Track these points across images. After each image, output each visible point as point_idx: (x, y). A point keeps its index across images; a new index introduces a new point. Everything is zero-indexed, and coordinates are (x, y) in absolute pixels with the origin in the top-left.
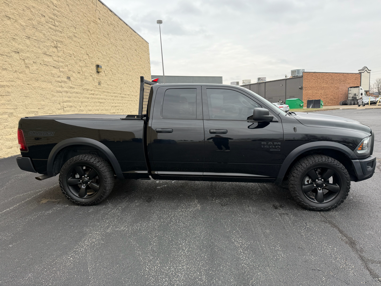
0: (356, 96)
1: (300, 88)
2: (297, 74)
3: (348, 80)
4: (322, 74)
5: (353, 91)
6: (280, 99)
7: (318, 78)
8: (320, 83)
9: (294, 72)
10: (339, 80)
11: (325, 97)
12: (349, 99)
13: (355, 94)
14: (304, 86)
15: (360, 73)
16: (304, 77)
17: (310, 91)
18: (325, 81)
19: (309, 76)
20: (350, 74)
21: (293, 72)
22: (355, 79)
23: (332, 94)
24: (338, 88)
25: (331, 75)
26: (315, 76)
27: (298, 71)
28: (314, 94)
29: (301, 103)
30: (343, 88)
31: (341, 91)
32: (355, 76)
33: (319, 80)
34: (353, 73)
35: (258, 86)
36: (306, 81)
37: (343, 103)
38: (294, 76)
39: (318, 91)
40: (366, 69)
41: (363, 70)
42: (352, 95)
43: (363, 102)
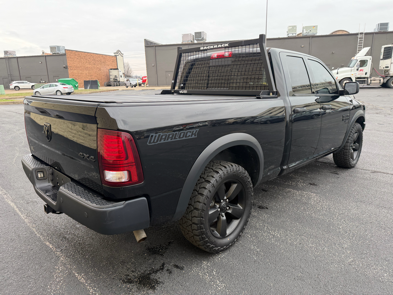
0: (116, 77)
1: (64, 67)
2: (58, 51)
3: (107, 61)
4: (84, 53)
5: (114, 73)
6: (41, 79)
7: (81, 57)
8: (84, 63)
9: (54, 48)
10: (100, 61)
11: (90, 77)
12: (111, 80)
13: (116, 76)
14: (68, 65)
15: (116, 56)
16: (68, 55)
17: (75, 71)
18: (88, 61)
19: (72, 55)
20: (108, 56)
21: (52, 48)
22: (113, 61)
23: (96, 75)
24: (100, 70)
25: (92, 55)
26: (78, 55)
27: (58, 47)
28: (79, 75)
29: (76, 84)
30: (104, 69)
31: (103, 72)
32: (112, 59)
33: (82, 60)
34: (110, 56)
35: (7, 61)
36: (70, 60)
37: (107, 84)
38: (54, 54)
39: (83, 71)
40: (120, 52)
41: (118, 53)
42: (113, 77)
43: (131, 84)
